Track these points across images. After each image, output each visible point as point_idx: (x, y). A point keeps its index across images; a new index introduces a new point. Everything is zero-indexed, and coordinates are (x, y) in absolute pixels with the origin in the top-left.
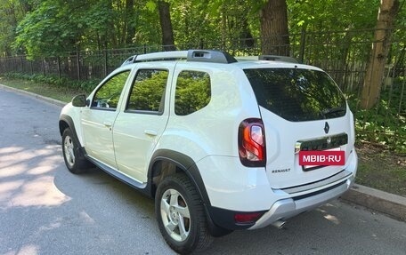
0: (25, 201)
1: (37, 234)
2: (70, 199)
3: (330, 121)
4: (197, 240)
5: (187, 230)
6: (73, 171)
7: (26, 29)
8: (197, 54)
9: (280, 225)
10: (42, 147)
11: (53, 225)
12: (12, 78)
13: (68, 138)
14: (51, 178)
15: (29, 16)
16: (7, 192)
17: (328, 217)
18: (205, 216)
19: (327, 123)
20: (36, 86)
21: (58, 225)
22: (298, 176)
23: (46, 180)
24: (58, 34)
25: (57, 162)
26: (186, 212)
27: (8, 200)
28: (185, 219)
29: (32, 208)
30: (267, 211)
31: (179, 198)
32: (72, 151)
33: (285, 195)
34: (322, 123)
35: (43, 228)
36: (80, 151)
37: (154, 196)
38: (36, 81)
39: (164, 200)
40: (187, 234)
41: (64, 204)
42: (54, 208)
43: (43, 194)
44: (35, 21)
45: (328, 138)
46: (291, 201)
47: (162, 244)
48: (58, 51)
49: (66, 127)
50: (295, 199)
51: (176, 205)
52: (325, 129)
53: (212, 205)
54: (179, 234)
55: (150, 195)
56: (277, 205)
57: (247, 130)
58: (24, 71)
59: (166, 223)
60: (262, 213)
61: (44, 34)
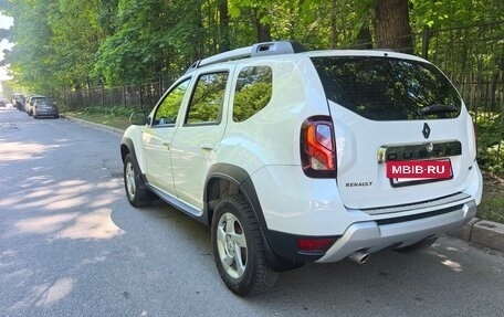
0: (73, 233)
1: (78, 266)
2: (123, 232)
3: (432, 123)
4: (254, 275)
5: (244, 264)
6: (133, 204)
7: (105, 54)
8: (263, 49)
9: (360, 257)
10: (107, 179)
11: (98, 259)
12: (92, 112)
13: (129, 165)
14: (108, 211)
15: (109, 39)
16: (57, 224)
17: (448, 263)
18: (262, 243)
19: (426, 124)
20: (116, 120)
21: (103, 259)
22: (385, 194)
23: (102, 213)
24: (139, 59)
25: (118, 195)
26: (242, 239)
27: (56, 232)
28: (242, 249)
29: (79, 240)
30: (340, 236)
31: (236, 224)
32: (133, 179)
33: (365, 216)
34: (420, 124)
35: (87, 261)
36: (141, 179)
37: (210, 223)
38: (117, 115)
39: (221, 228)
40: (243, 268)
41: (115, 238)
42: (104, 242)
43: (95, 227)
44: (115, 44)
45: (428, 144)
46: (374, 225)
47: (219, 284)
48: (139, 77)
49: (127, 152)
50: (380, 222)
51: (233, 233)
52: (424, 132)
53: (269, 227)
54: (236, 269)
55: (207, 223)
56: (354, 229)
57: (311, 130)
58: (105, 105)
59: (223, 256)
60: (333, 239)
61: (124, 59)
